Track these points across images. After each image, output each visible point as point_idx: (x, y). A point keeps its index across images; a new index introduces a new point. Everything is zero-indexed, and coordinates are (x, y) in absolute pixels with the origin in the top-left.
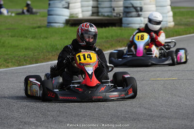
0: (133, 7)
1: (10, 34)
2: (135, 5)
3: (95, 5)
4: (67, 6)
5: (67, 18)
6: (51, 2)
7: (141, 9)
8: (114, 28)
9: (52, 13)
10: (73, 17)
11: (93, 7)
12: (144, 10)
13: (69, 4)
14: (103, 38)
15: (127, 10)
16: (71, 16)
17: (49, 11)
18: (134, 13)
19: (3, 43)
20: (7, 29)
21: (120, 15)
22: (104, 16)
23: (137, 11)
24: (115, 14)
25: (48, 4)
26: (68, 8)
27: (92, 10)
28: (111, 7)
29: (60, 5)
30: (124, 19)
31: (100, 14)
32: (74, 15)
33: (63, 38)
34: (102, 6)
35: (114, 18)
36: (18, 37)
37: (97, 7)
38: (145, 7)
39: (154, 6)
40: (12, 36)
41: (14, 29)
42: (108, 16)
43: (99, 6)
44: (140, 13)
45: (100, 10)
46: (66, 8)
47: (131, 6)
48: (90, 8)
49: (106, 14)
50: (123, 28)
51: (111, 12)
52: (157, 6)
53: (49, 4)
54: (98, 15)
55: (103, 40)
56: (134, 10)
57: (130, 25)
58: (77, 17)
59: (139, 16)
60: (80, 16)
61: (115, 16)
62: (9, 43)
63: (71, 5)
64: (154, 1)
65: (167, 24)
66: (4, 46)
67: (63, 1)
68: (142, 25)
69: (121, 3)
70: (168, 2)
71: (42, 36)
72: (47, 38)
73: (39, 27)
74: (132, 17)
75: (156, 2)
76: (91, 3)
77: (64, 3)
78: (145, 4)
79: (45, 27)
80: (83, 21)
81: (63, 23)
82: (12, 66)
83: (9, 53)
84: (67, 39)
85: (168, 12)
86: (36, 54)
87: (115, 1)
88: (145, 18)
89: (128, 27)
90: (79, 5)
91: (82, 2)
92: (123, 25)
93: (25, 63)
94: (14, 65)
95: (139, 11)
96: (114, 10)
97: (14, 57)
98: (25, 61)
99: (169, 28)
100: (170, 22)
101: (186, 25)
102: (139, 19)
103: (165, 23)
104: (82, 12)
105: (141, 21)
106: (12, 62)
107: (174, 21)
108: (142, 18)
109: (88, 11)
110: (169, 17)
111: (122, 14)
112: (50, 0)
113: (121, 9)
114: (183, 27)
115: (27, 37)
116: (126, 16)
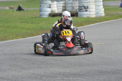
1: (20, 21)
2: (84, 6)
3: (64, 6)
4: (49, 6)
5: (50, 13)
6: (41, 5)
7: (88, 8)
8: (74, 17)
9: (41, 10)
10: (53, 12)
11: (63, 7)
12: (89, 8)
13: (50, 5)
15: (80, 8)
16: (52, 11)
17: (40, 9)
18: (84, 10)
19: (16, 26)
20: (19, 19)
21: (77, 11)
23: (85, 8)
24: (74, 10)
26: (50, 7)
27: (62, 9)
28: (72, 7)
29: (46, 6)
30: (79, 13)
32: (53, 11)
33: (47, 23)
34: (68, 6)
35: (73, 12)
36: (24, 23)
37: (65, 7)
38: (90, 6)
39: (94, 6)
40: (21, 23)
41: (22, 19)
42: (70, 11)
43: (66, 6)
44: (87, 9)
45: (67, 8)
46: (49, 7)
47: (82, 6)
48: (61, 7)
50: (78, 17)
51: (72, 9)
52: (95, 6)
53: (40, 6)
56: (84, 8)
57: (82, 16)
58: (55, 12)
59: (86, 11)
60: (56, 12)
61: (74, 11)
62: (19, 26)
63: (51, 6)
64: (94, 3)
65: (101, 15)
66: (16, 28)
67: (47, 4)
68: (88, 16)
69: (77, 5)
70: (102, 3)
71: (37, 22)
72: (39, 23)
73: (36, 18)
74: (83, 11)
75: (95, 4)
76: (62, 5)
77: (48, 5)
78: (89, 5)
79: (39, 17)
80: (58, 14)
81: (48, 15)
82: (20, 38)
83: (19, 31)
84: (49, 23)
85: (102, 9)
86: (32, 32)
87: (74, 3)
88: (89, 12)
89: (81, 17)
90: (56, 6)
91: (57, 4)
92: (78, 16)
93: (27, 36)
94: (21, 38)
95: (86, 8)
96: (74, 8)
97: (21, 33)
98: (27, 35)
99: (102, 17)
100: (102, 14)
101: (111, 15)
102: (86, 12)
103: (100, 14)
104: (58, 9)
105: (88, 13)
106: (20, 36)
107: (105, 13)
108: (88, 12)
109: (60, 9)
110: (102, 11)
111: (77, 10)
112: (41, 4)
113: (78, 8)
114: (109, 16)
115: (28, 23)
116: (80, 11)
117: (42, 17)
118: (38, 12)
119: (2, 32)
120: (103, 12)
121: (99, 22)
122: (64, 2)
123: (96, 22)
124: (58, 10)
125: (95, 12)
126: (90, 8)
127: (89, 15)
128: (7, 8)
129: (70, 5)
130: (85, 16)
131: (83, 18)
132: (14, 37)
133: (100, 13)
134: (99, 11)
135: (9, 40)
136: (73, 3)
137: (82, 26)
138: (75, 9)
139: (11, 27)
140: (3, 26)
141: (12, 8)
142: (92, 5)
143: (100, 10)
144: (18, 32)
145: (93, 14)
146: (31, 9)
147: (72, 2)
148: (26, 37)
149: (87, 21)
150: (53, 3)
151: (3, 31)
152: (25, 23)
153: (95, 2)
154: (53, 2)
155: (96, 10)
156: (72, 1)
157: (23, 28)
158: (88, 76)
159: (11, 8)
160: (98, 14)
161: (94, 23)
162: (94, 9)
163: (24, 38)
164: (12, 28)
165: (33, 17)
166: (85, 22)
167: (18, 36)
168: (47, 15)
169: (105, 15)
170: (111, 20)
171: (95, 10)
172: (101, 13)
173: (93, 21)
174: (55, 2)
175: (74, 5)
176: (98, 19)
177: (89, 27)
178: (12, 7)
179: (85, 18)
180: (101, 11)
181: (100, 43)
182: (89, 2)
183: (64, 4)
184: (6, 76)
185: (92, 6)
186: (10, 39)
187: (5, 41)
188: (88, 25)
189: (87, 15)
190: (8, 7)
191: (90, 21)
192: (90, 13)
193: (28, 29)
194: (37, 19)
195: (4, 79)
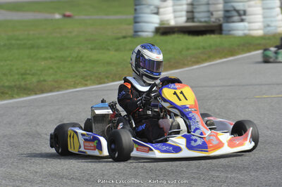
0: (235, 10)
1: (89, 46)
2: (238, 8)
3: (190, 9)
4: (155, 11)
5: (157, 25)
6: (138, 7)
7: (245, 13)
8: (213, 36)
9: (138, 20)
10: (163, 24)
11: (188, 12)
12: (248, 13)
13: (158, 8)
14: (199, 48)
15: (228, 14)
16: (162, 22)
17: (135, 18)
18: (236, 18)
19: (81, 57)
20: (87, 40)
21: (220, 20)
22: (201, 22)
23: (240, 15)
24: (213, 20)
25: (133, 10)
26: (157, 13)
27: (187, 16)
28: (209, 11)
29: (148, 10)
30: (225, 26)
31: (196, 20)
32: (165, 22)
34: (198, 10)
35: (212, 24)
36: (99, 49)
37: (192, 12)
38: (249, 10)
39: (260, 8)
40: (92, 49)
41: (94, 40)
42: (205, 22)
43: (195, 10)
44: (244, 17)
45: (196, 15)
46: (155, 13)
47: (232, 9)
48: (184, 13)
49: (203, 20)
50: (224, 36)
51: (209, 17)
52: (264, 9)
53: (136, 10)
54: (193, 22)
55: (200, 51)
56: (235, 13)
57: (232, 32)
58: (169, 24)
59: (242, 21)
60: (172, 23)
61: (214, 22)
62: (87, 57)
63: (161, 10)
64: (259, 3)
65: (276, 29)
66: (82, 61)
67: (150, 5)
68: (246, 32)
69: (221, 6)
70: (278, 3)
73: (124, 37)
74: (233, 22)
75: (263, 4)
76: (185, 7)
77: (152, 7)
78: (249, 6)
79: (131, 37)
80: (176, 29)
81: (152, 32)
82: (91, 85)
83: (88, 68)
85: (277, 15)
86: (119, 69)
87: (213, 4)
88: (249, 23)
89: (230, 34)
90: (170, 9)
91: (174, 5)
92: (224, 32)
93: (106, 80)
94: (94, 83)
95: (242, 15)
96: (212, 14)
97: (94, 73)
98: (107, 77)
99: (279, 34)
100: (280, 27)
102: (242, 24)
103: (274, 28)
104: (175, 17)
105: (245, 26)
106: (91, 80)
108: (246, 24)
109: (181, 17)
110: (279, 20)
111: (221, 19)
112: (136, 5)
113: (220, 14)
115: (109, 50)
116: (228, 22)
117: (139, 36)
118: (129, 24)
119: (51, 71)
120: (281, 23)
122: (189, 1)
123: (265, 47)
124: (176, 19)
125: (263, 22)
126: (249, 15)
127: (250, 30)
128: (58, 16)
129: (203, 8)
130: (240, 33)
131: (235, 37)
132: (77, 82)
133: (274, 24)
134: (271, 21)
135: (67, 89)
136: (210, 2)
137: (232, 55)
138: (215, 16)
139: (70, 59)
140: (51, 58)
141: (69, 16)
142: (255, 7)
143: (273, 19)
144: (86, 71)
145: (257, 27)
146: (112, 17)
148: (104, 83)
149: (244, 45)
150: (165, 4)
151: (52, 68)
152: (102, 51)
154: (165, 1)
155: (264, 17)
157: (98, 60)
158: (256, 170)
159: (65, 16)
160: (269, 28)
162: (261, 16)
163: (100, 83)
164: (71, 61)
165: (120, 35)
166: (239, 46)
167: (87, 81)
168: (150, 30)
171: (261, 20)
174: (170, 2)
175: (212, 8)
176: (269, 39)
178: (68, 13)
179: (240, 37)
180: (276, 21)
181: (278, 94)
183: (190, 6)
184: (67, 169)
185: (254, 9)
186: (69, 86)
187: (58, 91)
188: (246, 52)
189: (243, 30)
190: (59, 14)
191: (251, 43)
192: (251, 25)
193: (109, 63)
194: (128, 39)
195: (62, 177)
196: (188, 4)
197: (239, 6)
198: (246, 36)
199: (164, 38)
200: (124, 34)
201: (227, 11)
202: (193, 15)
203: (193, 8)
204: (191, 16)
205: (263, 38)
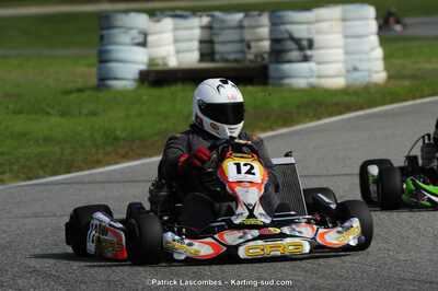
0: (292, 38)
1: (11, 107)
2: (297, 35)
3: (206, 37)
4: (141, 40)
5: (143, 67)
6: (105, 32)
7: (311, 45)
8: (249, 87)
9: (106, 57)
10: (156, 65)
11: (201, 42)
12: (316, 45)
13: (146, 35)
15: (278, 47)
16: (152, 61)
17: (100, 52)
18: (295, 54)
20: (6, 95)
21: (263, 59)
22: (227, 61)
23: (301, 48)
24: (250, 57)
25: (97, 38)
26: (144, 44)
27: (200, 50)
28: (242, 41)
29: (126, 38)
30: (272, 67)
31: (217, 57)
32: (160, 62)
33: (133, 113)
34: (222, 38)
35: (248, 64)
36: (29, 113)
37: (211, 42)
38: (318, 39)
39: (340, 36)
40: (14, 112)
41: (20, 95)
42: (236, 61)
43: (215, 39)
44: (309, 53)
45: (218, 48)
46: (139, 44)
47: (286, 36)
48: (195, 44)
49: (232, 57)
50: (270, 88)
51: (243, 52)
52: (346, 37)
53: (102, 37)
54: (213, 60)
56: (293, 46)
57: (287, 81)
58: (166, 65)
59: (306, 59)
60: (173, 63)
61: (251, 61)
62: (7, 127)
63: (150, 38)
64: (338, 26)
65: (370, 76)
67: (131, 28)
68: (314, 81)
69: (265, 31)
70: (373, 26)
71: (85, 111)
72: (93, 114)
73: (80, 90)
74: (289, 62)
75: (345, 27)
76: (197, 33)
77: (134, 33)
78: (319, 32)
79: (93, 89)
80: (180, 75)
81: (135, 80)
82: (10, 180)
83: (6, 150)
84: (140, 115)
85: (373, 49)
86: (67, 152)
87: (250, 27)
88: (318, 63)
89: (282, 85)
90: (169, 36)
91: (175, 29)
92: (271, 81)
93: (41, 172)
94: (17, 178)
95: (305, 47)
96: (249, 47)
97: (18, 159)
98: (42, 167)
99: (376, 85)
100: (377, 72)
101: (414, 77)
102: (304, 65)
103: (365, 74)
104: (178, 52)
105: (311, 70)
106: (11, 171)
107: (387, 69)
108: (311, 65)
109: (190, 51)
110: (375, 60)
111: (266, 56)
112: (102, 29)
113: (266, 44)
114: (407, 83)
115: (48, 114)
116: (278, 61)
117: (108, 87)
118: (91, 66)
120: (380, 65)
121: (361, 108)
122: (205, 20)
123: (349, 108)
124: (180, 55)
125: (345, 62)
126: (319, 48)
127: (319, 77)
129: (232, 35)
130: (301, 83)
131: (292, 90)
133: (364, 66)
134: (361, 60)
136: (246, 23)
137: (285, 125)
138: (253, 50)
142: (330, 32)
143: (365, 56)
145: (334, 73)
147: (241, 21)
148: (37, 178)
149: (307, 105)
150: (158, 26)
152: (34, 116)
153: (344, 20)
154: (158, 21)
155: (347, 53)
156: (240, 16)
157: (26, 134)
160: (355, 75)
161: (341, 113)
162: (341, 51)
163: (29, 178)
165: (72, 86)
166: (298, 107)
167: (3, 173)
168: (131, 76)
169: (390, 77)
170: (414, 98)
171: (341, 57)
172: (369, 70)
173: (337, 105)
174: (168, 23)
175: (248, 35)
176: (356, 93)
177: (317, 130)
179: (302, 90)
180: (369, 60)
182: (318, 21)
183: (207, 32)
185: (329, 37)
188: (311, 120)
189: (307, 77)
191: (321, 103)
192: (321, 66)
193: (46, 140)
194: (84, 95)
196: (202, 28)
197: (300, 31)
198: (313, 88)
199: (156, 92)
200: (80, 84)
201: (275, 41)
202: (212, 48)
203: (212, 34)
204: (208, 50)
205: (345, 91)
